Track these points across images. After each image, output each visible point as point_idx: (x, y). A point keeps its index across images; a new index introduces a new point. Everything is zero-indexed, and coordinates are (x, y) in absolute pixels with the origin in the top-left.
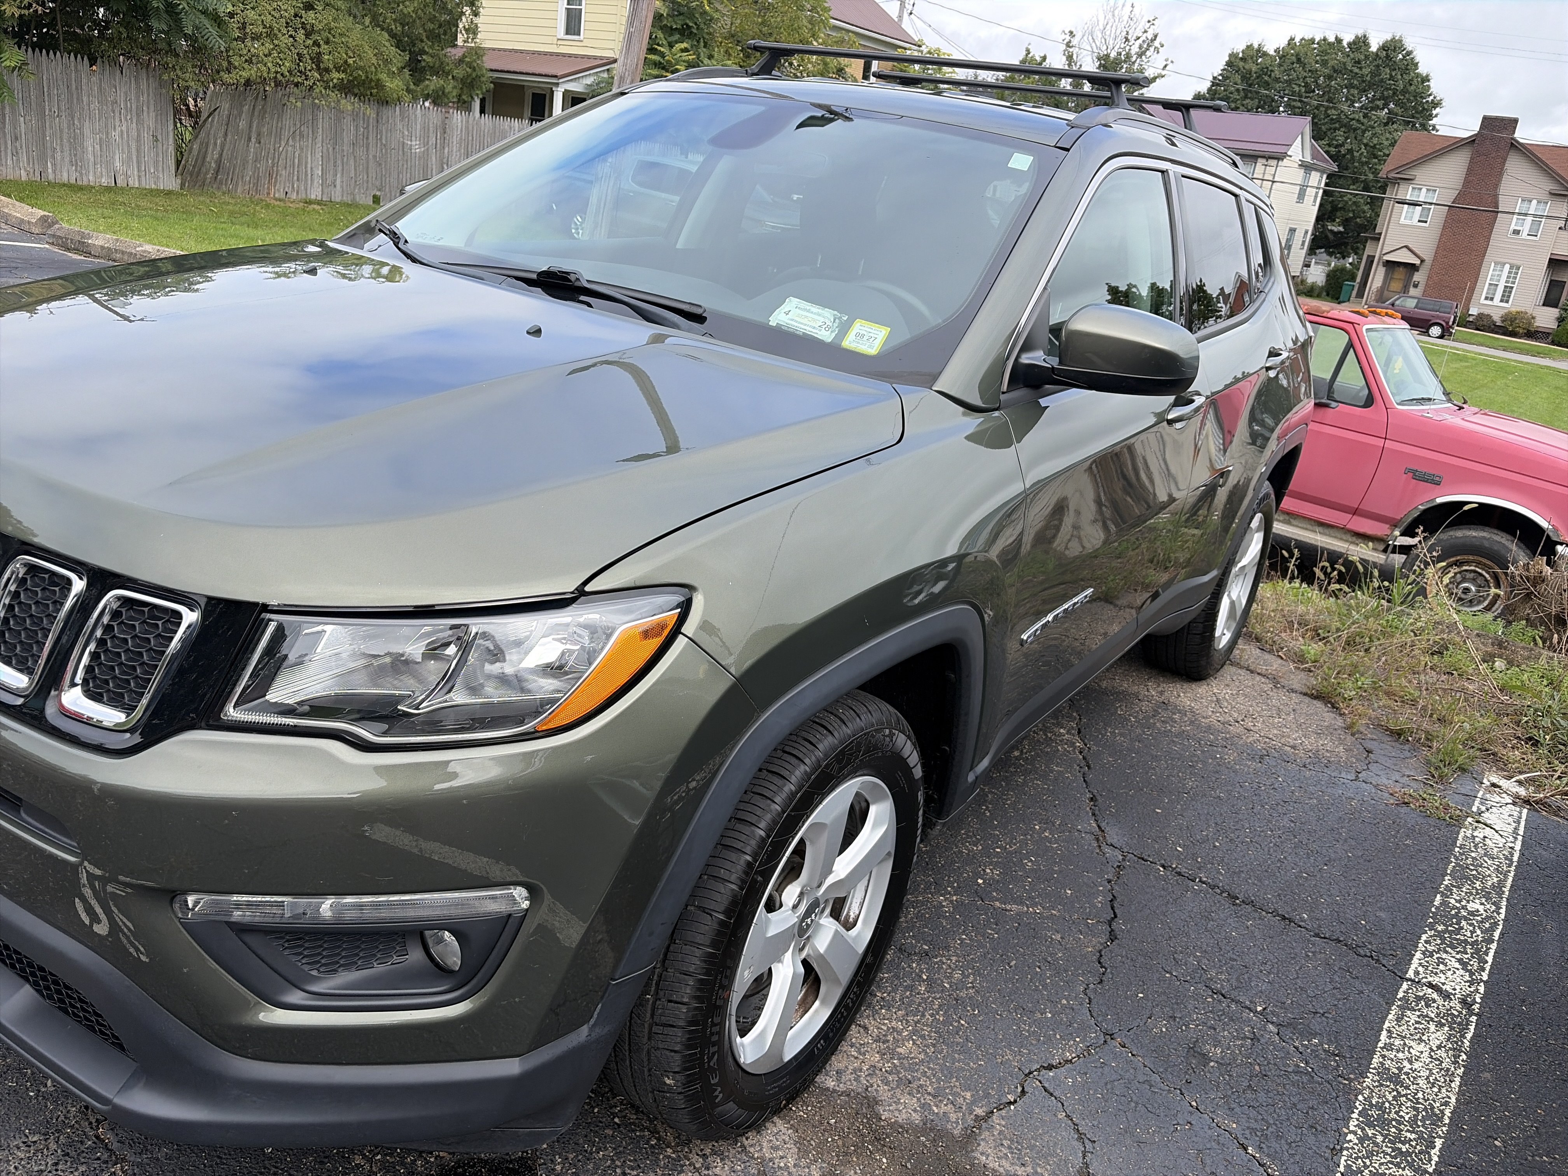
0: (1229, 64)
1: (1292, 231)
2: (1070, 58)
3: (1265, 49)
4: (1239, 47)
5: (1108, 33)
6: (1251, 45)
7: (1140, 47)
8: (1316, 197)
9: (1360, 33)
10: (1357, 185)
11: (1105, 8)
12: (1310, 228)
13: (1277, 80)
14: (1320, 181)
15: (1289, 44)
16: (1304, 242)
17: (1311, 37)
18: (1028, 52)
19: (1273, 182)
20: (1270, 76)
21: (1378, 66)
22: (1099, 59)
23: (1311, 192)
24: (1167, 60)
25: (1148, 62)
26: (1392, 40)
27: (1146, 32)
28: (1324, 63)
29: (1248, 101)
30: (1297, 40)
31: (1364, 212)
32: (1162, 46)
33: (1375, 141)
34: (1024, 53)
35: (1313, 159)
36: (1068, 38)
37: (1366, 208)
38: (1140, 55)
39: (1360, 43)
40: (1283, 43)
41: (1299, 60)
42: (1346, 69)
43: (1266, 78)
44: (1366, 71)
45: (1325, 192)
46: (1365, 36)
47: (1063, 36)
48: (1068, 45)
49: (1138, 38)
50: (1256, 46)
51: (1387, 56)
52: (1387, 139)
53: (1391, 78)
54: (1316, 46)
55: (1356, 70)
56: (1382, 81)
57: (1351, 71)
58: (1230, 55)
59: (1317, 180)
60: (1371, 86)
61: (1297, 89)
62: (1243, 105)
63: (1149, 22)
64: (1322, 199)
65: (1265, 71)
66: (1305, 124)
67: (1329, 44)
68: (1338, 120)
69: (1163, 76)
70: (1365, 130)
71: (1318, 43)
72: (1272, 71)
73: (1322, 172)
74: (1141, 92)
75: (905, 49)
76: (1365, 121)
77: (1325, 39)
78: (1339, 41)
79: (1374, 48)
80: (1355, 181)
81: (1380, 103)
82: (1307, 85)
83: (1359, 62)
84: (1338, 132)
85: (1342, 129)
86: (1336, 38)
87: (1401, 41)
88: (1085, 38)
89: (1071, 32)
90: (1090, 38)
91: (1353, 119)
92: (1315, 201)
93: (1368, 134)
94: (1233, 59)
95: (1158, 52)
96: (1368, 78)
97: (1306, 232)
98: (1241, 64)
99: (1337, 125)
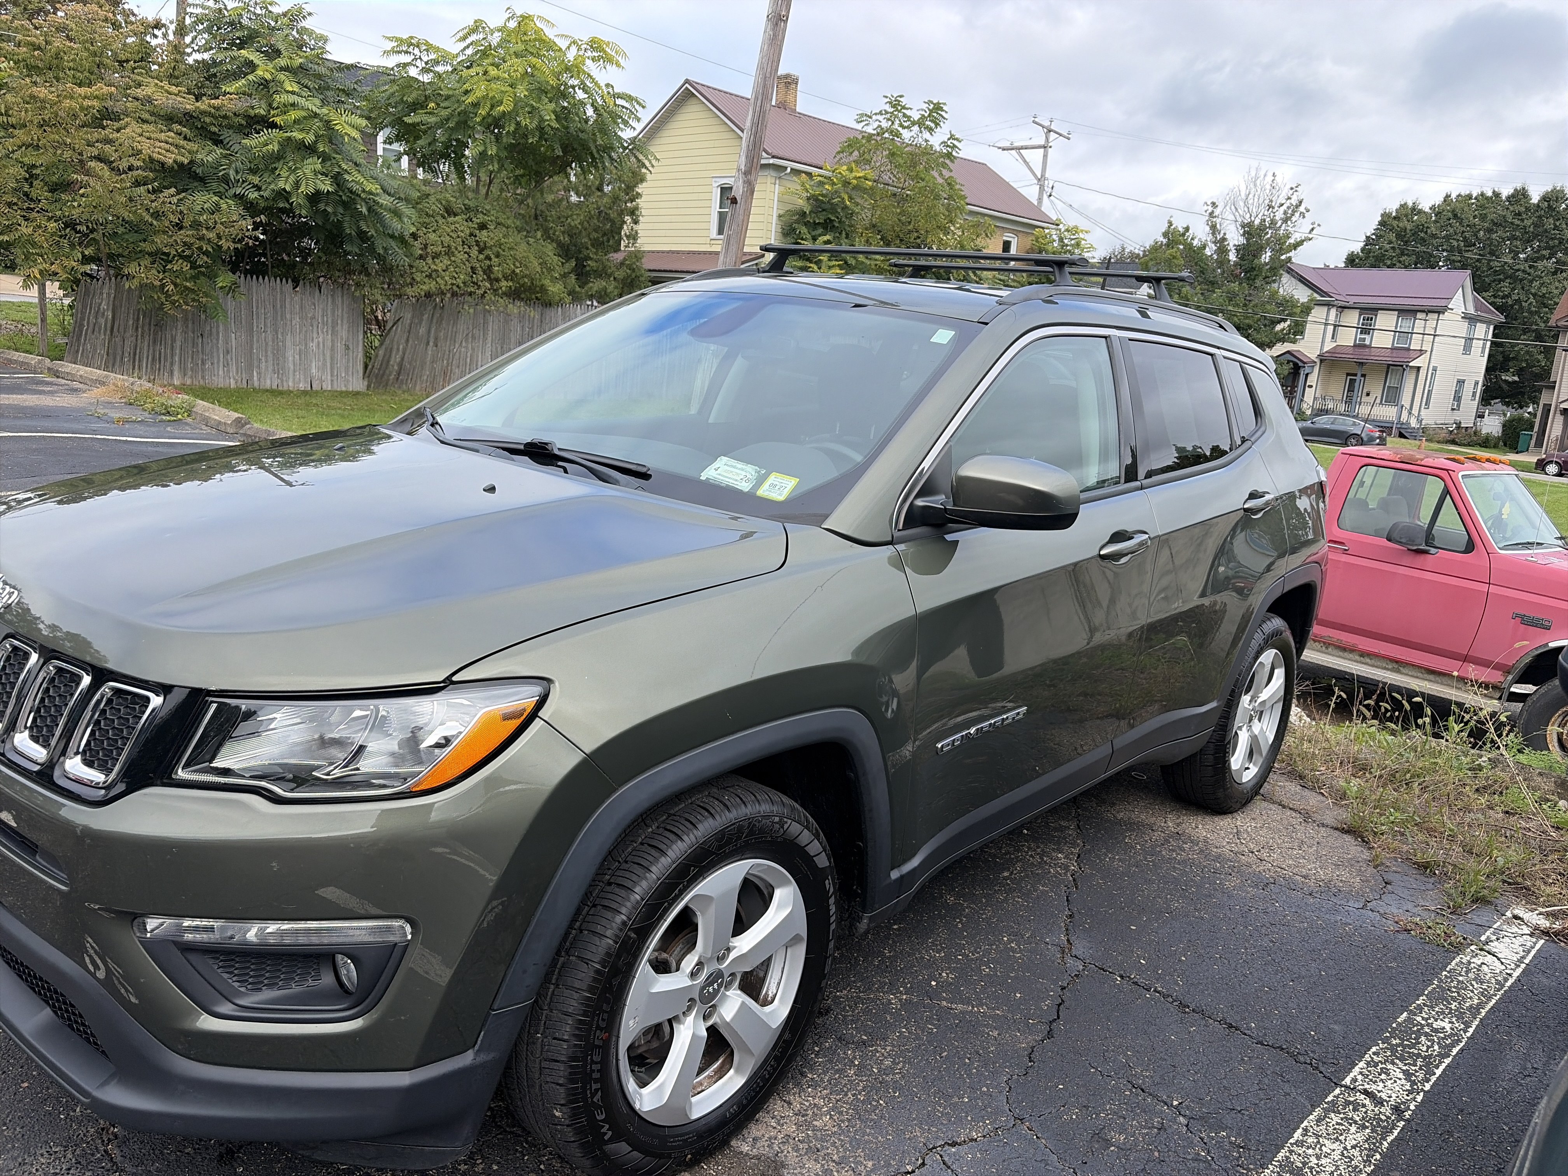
0: (1382, 223)
1: (1461, 382)
2: (1213, 228)
3: (1420, 207)
4: (1392, 207)
5: (1251, 202)
6: (1405, 204)
7: (1285, 213)
8: (1484, 348)
9: (1519, 186)
10: (1529, 334)
11: (1246, 178)
12: (1481, 379)
13: (1434, 236)
14: (1486, 332)
15: (1445, 201)
16: (1474, 394)
17: (1468, 192)
18: (1170, 224)
19: (1435, 336)
20: (1426, 233)
21: (1540, 217)
22: (1243, 227)
23: (1477, 345)
24: (1313, 224)
25: (1294, 226)
26: (1552, 191)
27: (1289, 198)
28: (1483, 217)
29: (1404, 258)
30: (1453, 196)
31: (1539, 361)
32: (1308, 211)
33: (1544, 290)
34: (1167, 225)
35: (1476, 310)
36: (1210, 209)
37: (1540, 357)
38: (1285, 220)
39: (1520, 195)
40: (1438, 200)
41: (1455, 216)
42: (1506, 221)
43: (1422, 235)
44: (1528, 223)
45: (1493, 343)
46: (1524, 189)
47: (1206, 208)
48: (1211, 214)
49: (1282, 205)
50: (1410, 204)
51: (1550, 207)
52: (1557, 288)
53: (1556, 228)
54: (1473, 201)
55: (1517, 222)
56: (1546, 231)
57: (1512, 223)
58: (1382, 215)
59: (1485, 333)
60: (1535, 236)
61: (1455, 243)
62: (1400, 262)
63: (1292, 189)
64: (1490, 350)
65: (1421, 228)
66: (1465, 277)
67: (1487, 198)
68: (1502, 272)
69: (1310, 239)
70: (1533, 280)
71: (1476, 198)
72: (1428, 227)
73: (1488, 322)
74: (1288, 255)
75: (1043, 228)
76: (1532, 271)
77: (1482, 194)
78: (1497, 195)
79: (1535, 199)
80: (1525, 332)
81: (1546, 253)
82: (1465, 240)
83: (1519, 214)
84: (1502, 284)
85: (1508, 281)
86: (1494, 192)
87: (1563, 191)
88: (1228, 208)
89: (1213, 204)
90: (1233, 207)
91: (1518, 270)
92: (1483, 352)
93: (1536, 284)
94: (1386, 219)
95: (1304, 217)
96: (1531, 229)
97: (1477, 383)
98: (1395, 223)
99: (1501, 277)
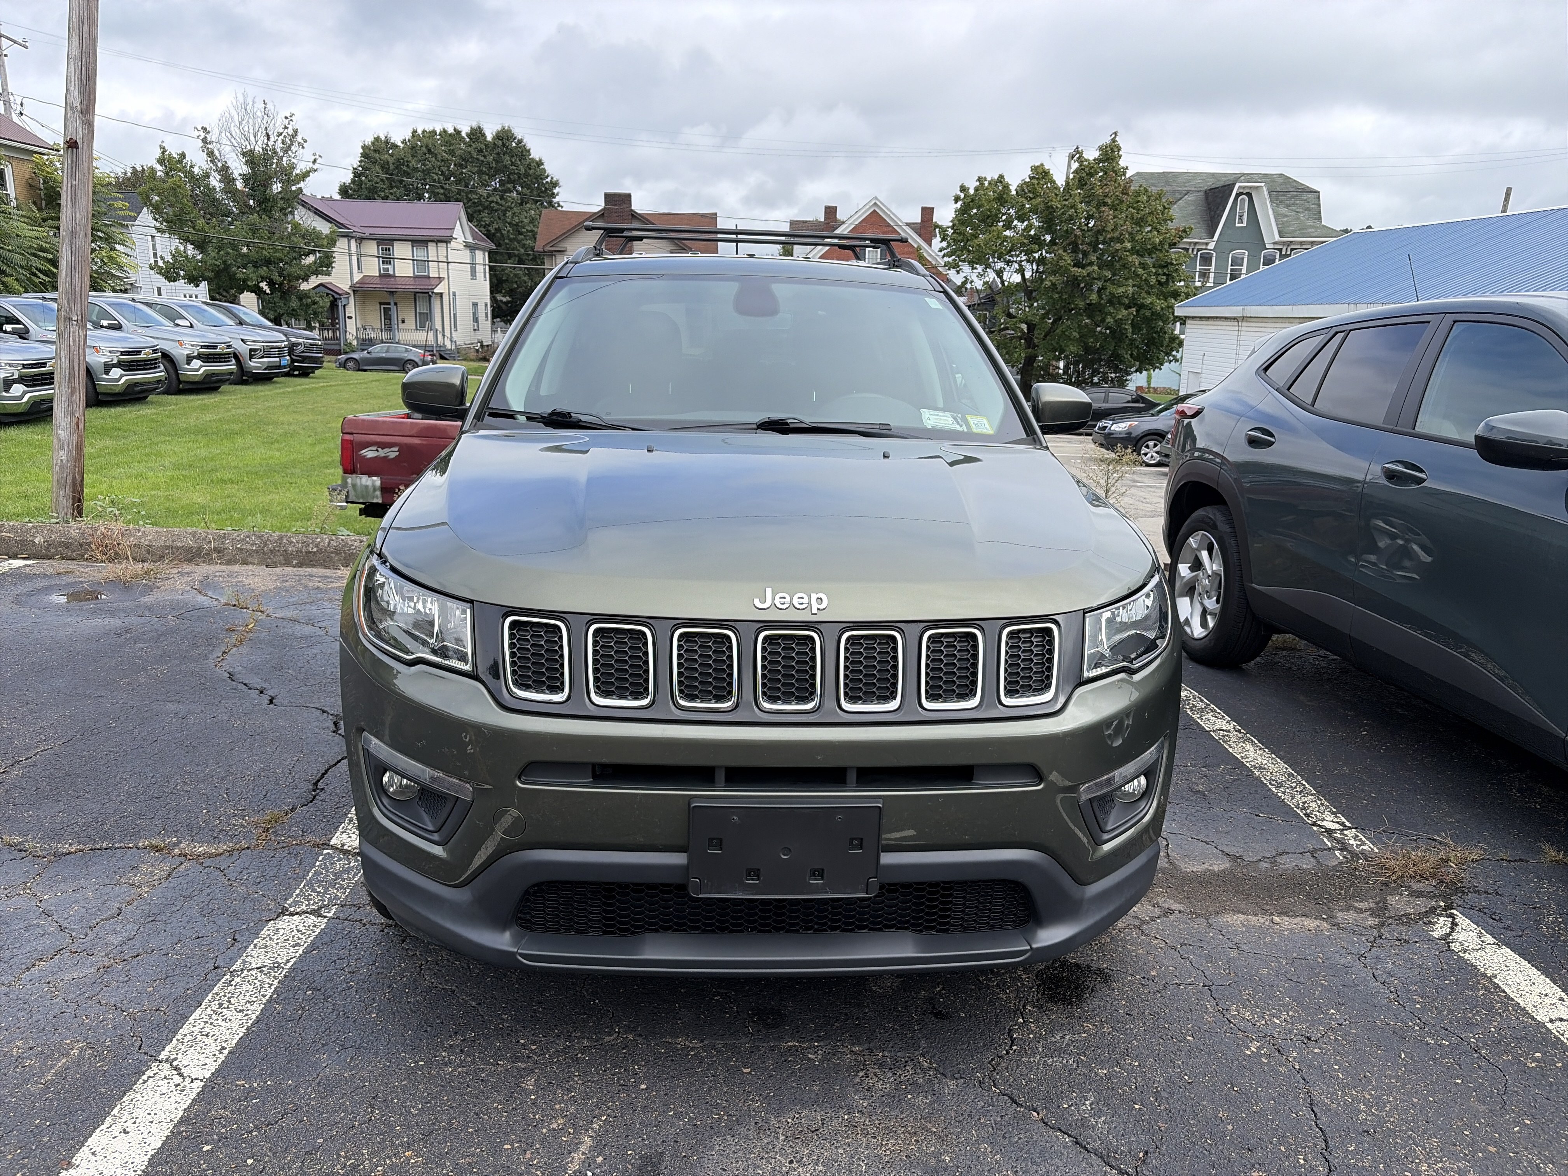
0: (365, 155)
1: (475, 305)
2: (210, 154)
3: (392, 141)
4: (369, 140)
5: (246, 129)
6: (378, 137)
7: (283, 142)
8: (485, 273)
9: (474, 125)
10: (513, 259)
11: (235, 103)
12: (489, 301)
13: (416, 169)
14: (484, 259)
15: (413, 136)
16: (486, 314)
17: (431, 129)
18: (164, 150)
19: (448, 263)
20: (408, 166)
21: (498, 154)
22: (244, 154)
23: (479, 269)
24: (314, 155)
25: (296, 156)
26: (502, 130)
27: (286, 128)
28: (452, 153)
29: (395, 190)
30: (420, 131)
31: (525, 282)
32: (306, 141)
33: (516, 219)
34: (159, 151)
35: (474, 239)
36: (203, 135)
37: (526, 278)
38: (286, 150)
39: (477, 134)
40: (408, 135)
41: (429, 151)
42: (471, 157)
43: (405, 168)
44: (490, 158)
45: (491, 268)
46: (479, 128)
47: (197, 133)
48: (205, 141)
49: (281, 134)
50: (383, 138)
51: (504, 145)
52: (526, 217)
53: (512, 164)
54: (438, 137)
55: (482, 158)
56: (505, 166)
57: (477, 159)
58: (363, 148)
59: (481, 257)
60: (497, 171)
61: (436, 177)
62: (392, 194)
63: (286, 118)
64: (490, 275)
65: (400, 162)
66: (458, 209)
67: (450, 135)
68: (480, 203)
69: (315, 171)
70: (506, 210)
71: (440, 135)
72: (407, 161)
73: (483, 250)
74: (298, 186)
75: (43, 154)
76: (503, 202)
77: (445, 131)
78: (458, 132)
79: (489, 138)
80: (510, 256)
81: (510, 186)
82: (443, 174)
83: (481, 151)
84: (483, 214)
85: (486, 211)
86: (455, 129)
87: (510, 131)
88: (223, 134)
89: (204, 129)
90: (228, 134)
91: (493, 202)
92: (485, 277)
93: (509, 214)
94: (367, 151)
95: (303, 147)
96: (494, 165)
97: (486, 305)
98: (377, 156)
99: (480, 208)
